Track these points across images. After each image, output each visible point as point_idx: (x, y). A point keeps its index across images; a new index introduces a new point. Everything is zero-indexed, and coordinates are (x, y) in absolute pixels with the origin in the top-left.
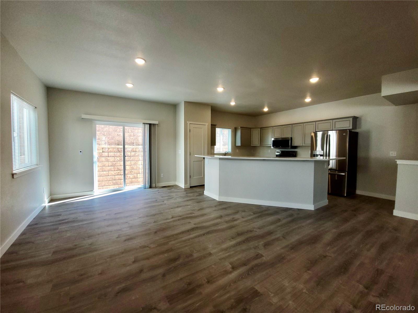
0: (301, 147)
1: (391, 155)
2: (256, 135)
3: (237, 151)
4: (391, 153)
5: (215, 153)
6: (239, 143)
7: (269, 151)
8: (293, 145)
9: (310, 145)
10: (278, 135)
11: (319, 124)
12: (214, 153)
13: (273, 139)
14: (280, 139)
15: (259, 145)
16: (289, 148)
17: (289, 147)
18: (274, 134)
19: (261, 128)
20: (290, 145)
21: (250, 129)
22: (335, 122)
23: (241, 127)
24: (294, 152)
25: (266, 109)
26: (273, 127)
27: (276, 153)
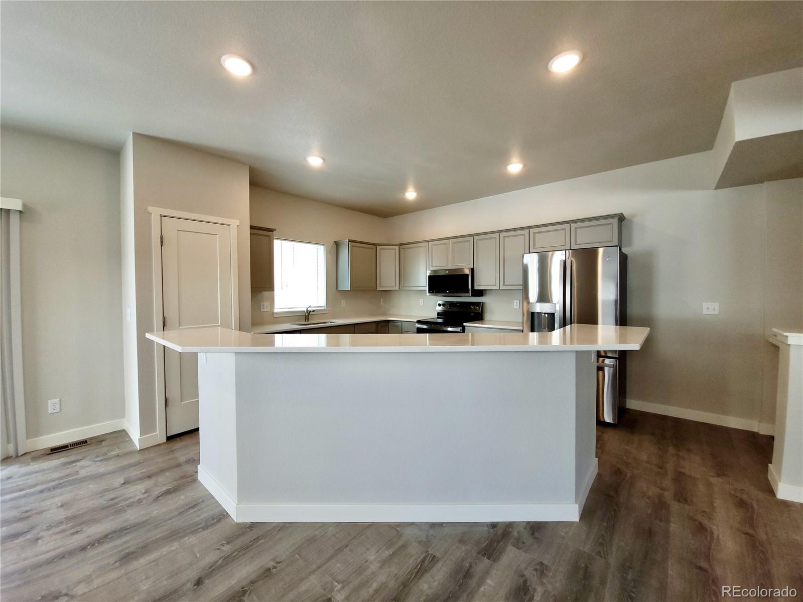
0: (493, 291)
1: (705, 312)
2: (388, 262)
3: (343, 303)
4: (705, 305)
5: (275, 311)
6: (345, 285)
7: (421, 302)
8: (476, 288)
9: (521, 287)
10: (442, 264)
11: (536, 235)
12: (273, 313)
13: (428, 273)
14: (447, 272)
15: (397, 288)
16: (466, 294)
17: (467, 292)
18: (432, 261)
19: (401, 245)
20: (470, 287)
21: (374, 247)
22: (576, 228)
23: (350, 241)
24: (478, 304)
25: (411, 195)
26: (428, 241)
27: (437, 306)
